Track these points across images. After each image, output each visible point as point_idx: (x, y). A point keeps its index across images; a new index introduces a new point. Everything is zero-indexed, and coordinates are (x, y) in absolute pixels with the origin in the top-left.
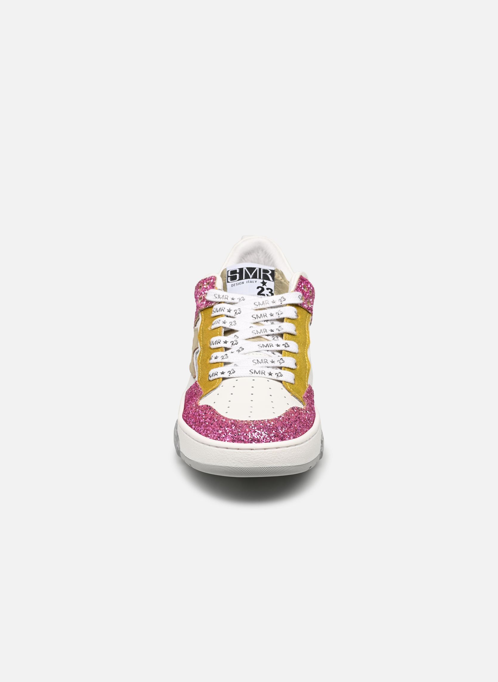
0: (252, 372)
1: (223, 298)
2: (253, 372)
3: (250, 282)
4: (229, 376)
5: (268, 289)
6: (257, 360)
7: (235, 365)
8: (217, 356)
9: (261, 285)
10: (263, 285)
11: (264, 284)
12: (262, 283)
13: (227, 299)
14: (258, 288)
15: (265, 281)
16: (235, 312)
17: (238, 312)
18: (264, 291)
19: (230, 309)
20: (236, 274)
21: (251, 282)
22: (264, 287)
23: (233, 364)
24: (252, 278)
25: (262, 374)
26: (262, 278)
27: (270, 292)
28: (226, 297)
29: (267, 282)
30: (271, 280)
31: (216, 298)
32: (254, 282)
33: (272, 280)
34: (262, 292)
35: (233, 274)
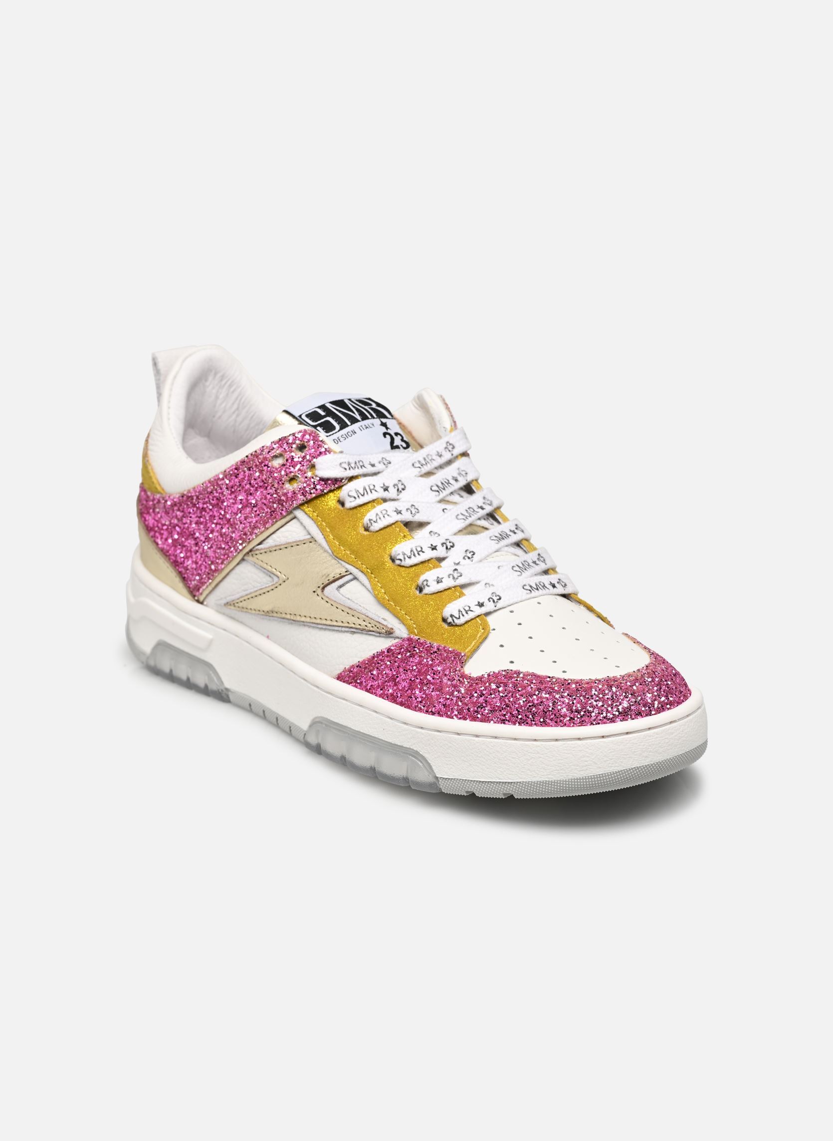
3: (365, 428)
4: (495, 606)
5: (396, 435)
7: (487, 585)
8: (438, 577)
11: (385, 426)
14: (383, 437)
15: (384, 420)
16: (396, 489)
17: (401, 487)
19: (382, 485)
23: (483, 583)
31: (346, 469)
32: (371, 426)
33: (391, 418)
35: (320, 420)
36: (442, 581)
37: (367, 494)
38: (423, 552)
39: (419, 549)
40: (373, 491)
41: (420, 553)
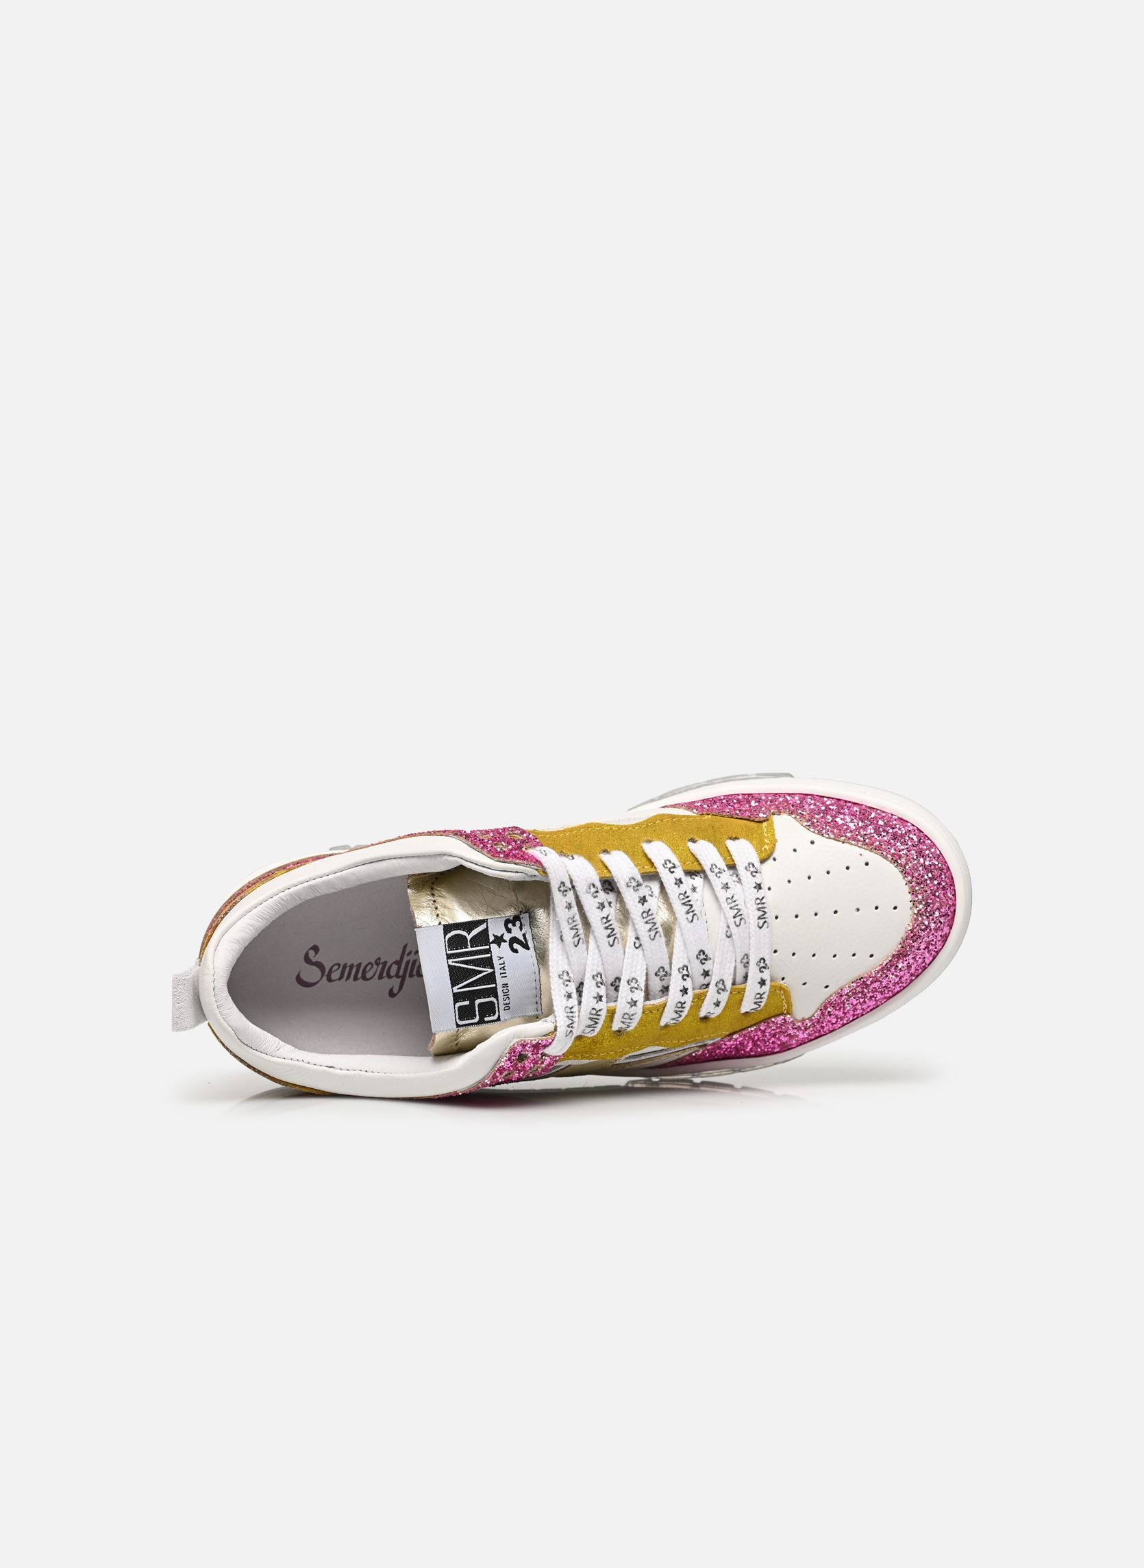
0: (763, 924)
1: (572, 1017)
2: (761, 922)
3: (504, 970)
5: (509, 931)
6: (734, 917)
8: (713, 1003)
9: (505, 946)
10: (505, 941)
11: (499, 940)
12: (499, 945)
13: (572, 1007)
14: (516, 951)
15: (492, 938)
18: (517, 937)
19: (595, 998)
20: (476, 1005)
21: (504, 967)
22: (507, 937)
24: (493, 967)
25: (763, 903)
26: (488, 947)
27: (514, 925)
28: (568, 1010)
29: (494, 935)
30: (485, 927)
32: (501, 961)
33: (485, 924)
34: (522, 942)
35: (475, 1011)
36: (720, 1002)
37: (598, 1019)
38: (684, 1003)
39: (679, 1005)
40: (599, 1013)
41: (683, 1006)
